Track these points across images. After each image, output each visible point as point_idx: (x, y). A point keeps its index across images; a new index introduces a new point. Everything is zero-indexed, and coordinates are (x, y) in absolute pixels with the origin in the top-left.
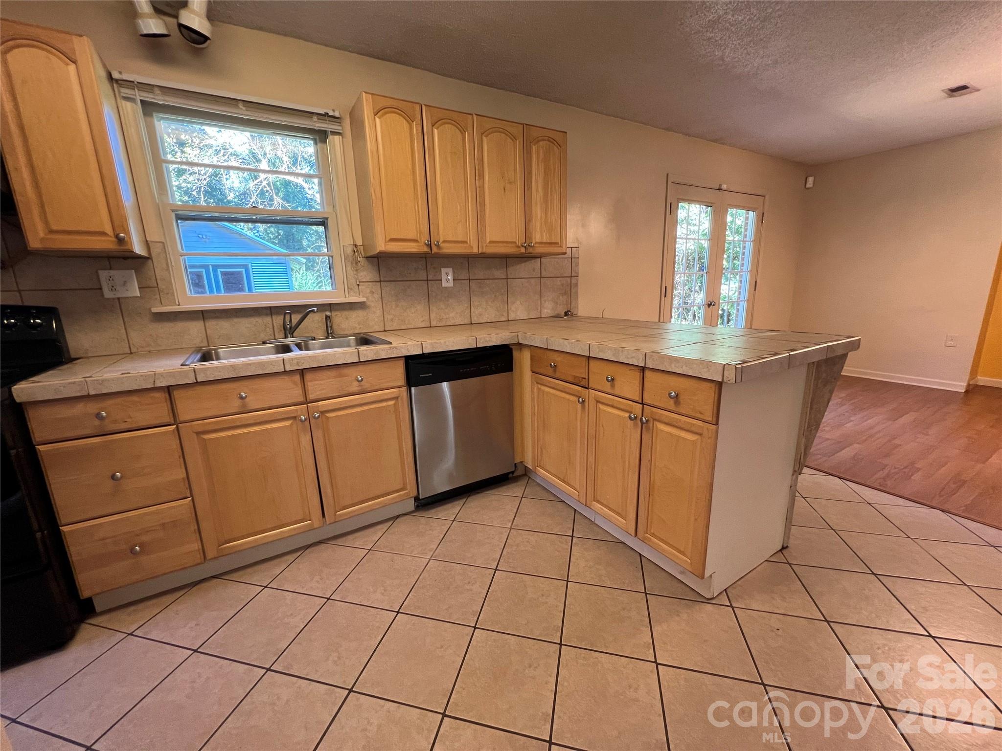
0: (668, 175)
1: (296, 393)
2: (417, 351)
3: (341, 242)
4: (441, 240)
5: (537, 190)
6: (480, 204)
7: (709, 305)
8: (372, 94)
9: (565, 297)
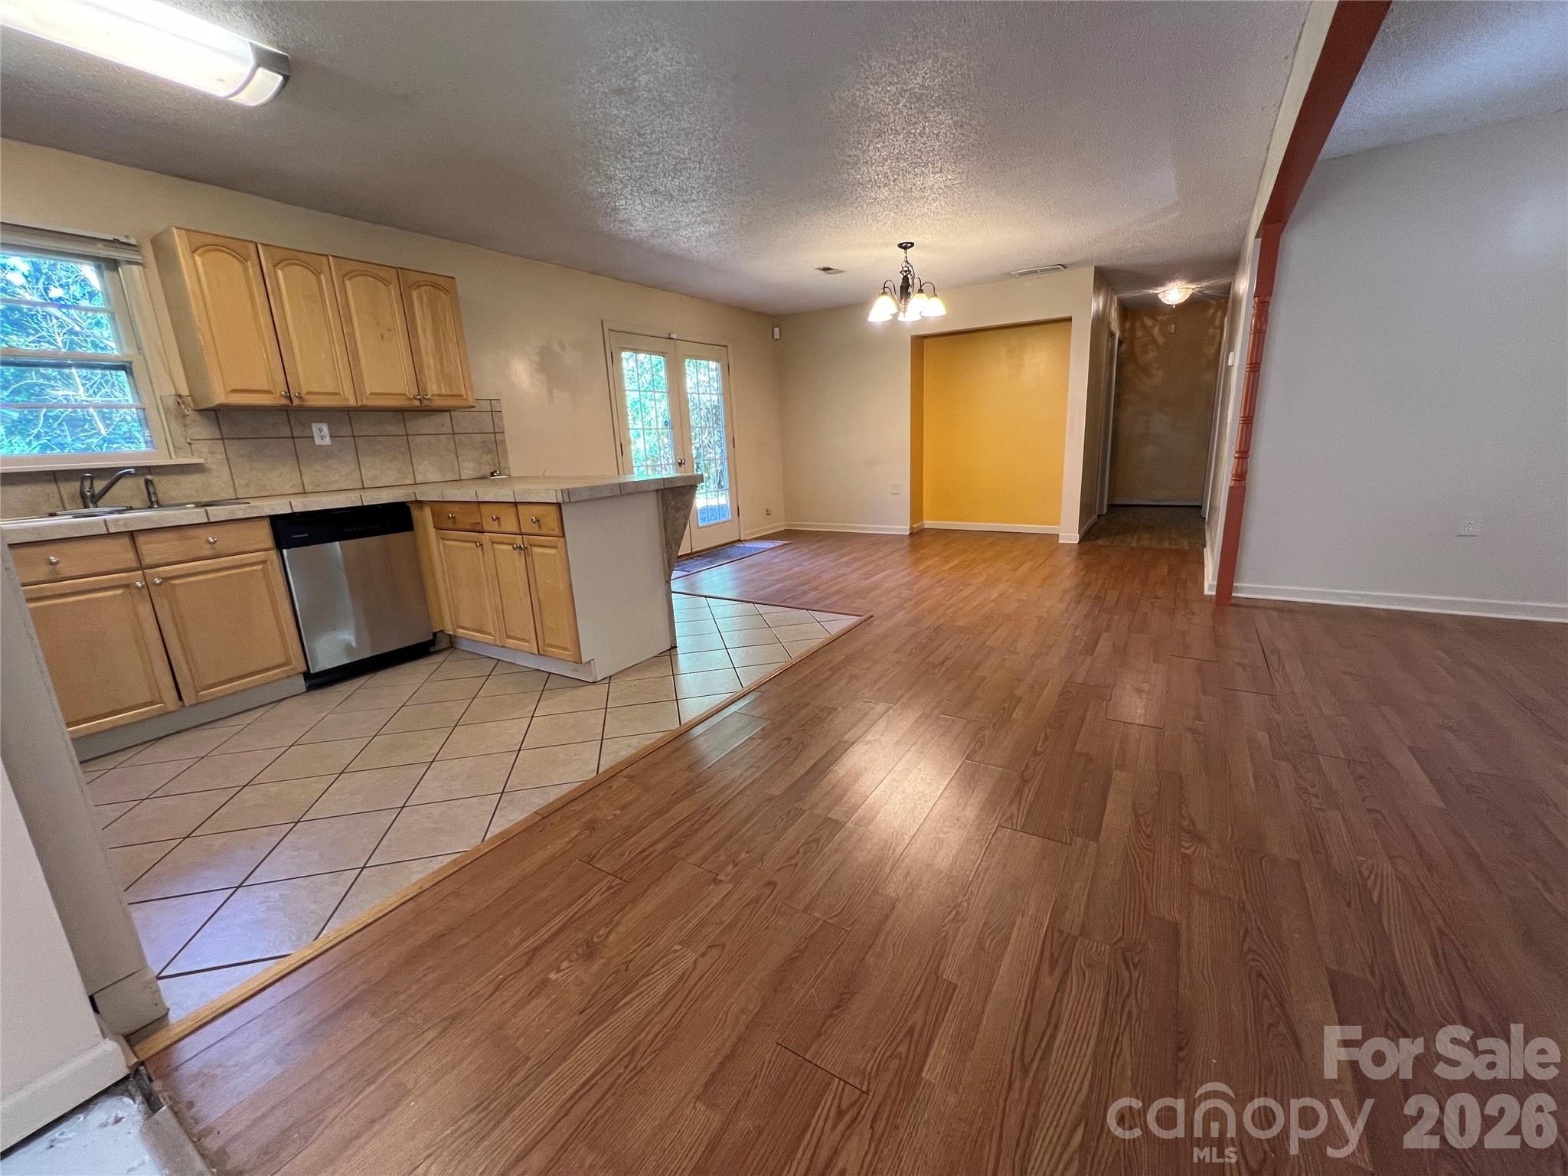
0: (602, 321)
1: (128, 558)
2: (287, 510)
3: (156, 392)
4: (304, 392)
5: (426, 338)
6: (352, 353)
7: (680, 464)
8: (186, 230)
9: (490, 456)
